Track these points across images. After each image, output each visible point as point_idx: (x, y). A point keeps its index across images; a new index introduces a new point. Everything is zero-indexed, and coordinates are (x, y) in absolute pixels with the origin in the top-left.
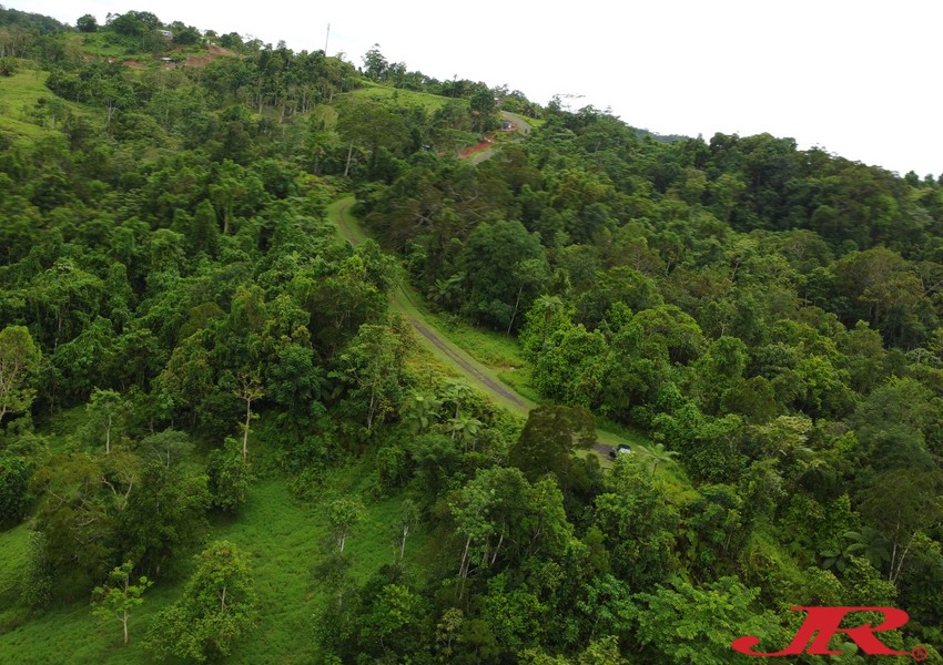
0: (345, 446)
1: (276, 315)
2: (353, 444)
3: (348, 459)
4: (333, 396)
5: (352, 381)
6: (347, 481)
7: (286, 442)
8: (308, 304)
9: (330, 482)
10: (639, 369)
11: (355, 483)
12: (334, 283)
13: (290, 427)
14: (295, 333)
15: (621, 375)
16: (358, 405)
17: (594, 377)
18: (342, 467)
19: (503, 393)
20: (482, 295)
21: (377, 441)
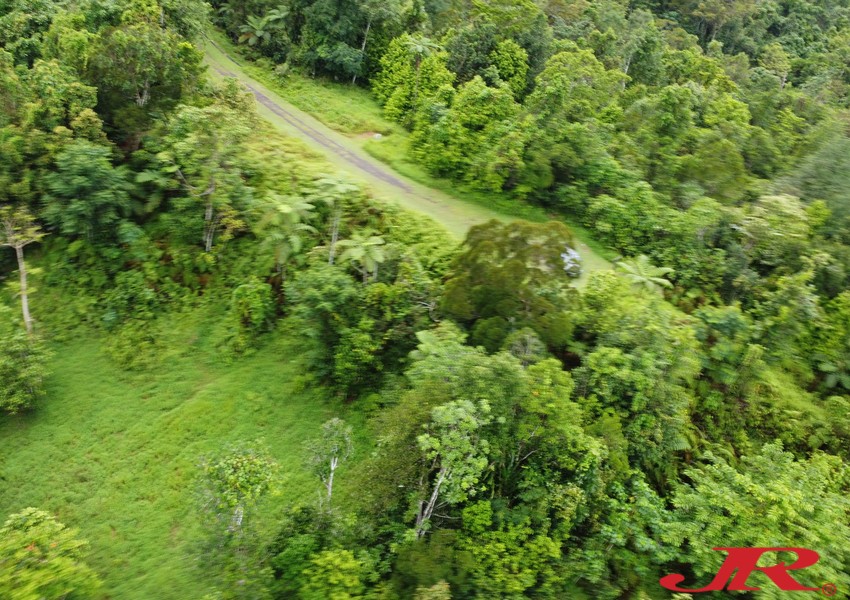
0: (179, 278)
1: (40, 94)
2: (189, 277)
3: (185, 299)
4: (149, 208)
5: (174, 184)
6: (192, 332)
7: (88, 284)
8: (90, 73)
9: (166, 338)
10: (570, 137)
11: (203, 335)
12: (126, 38)
13: (90, 261)
14: (76, 122)
15: (547, 146)
16: (189, 221)
17: (512, 152)
18: (179, 311)
19: (380, 175)
20: (319, 37)
21: (223, 268)
